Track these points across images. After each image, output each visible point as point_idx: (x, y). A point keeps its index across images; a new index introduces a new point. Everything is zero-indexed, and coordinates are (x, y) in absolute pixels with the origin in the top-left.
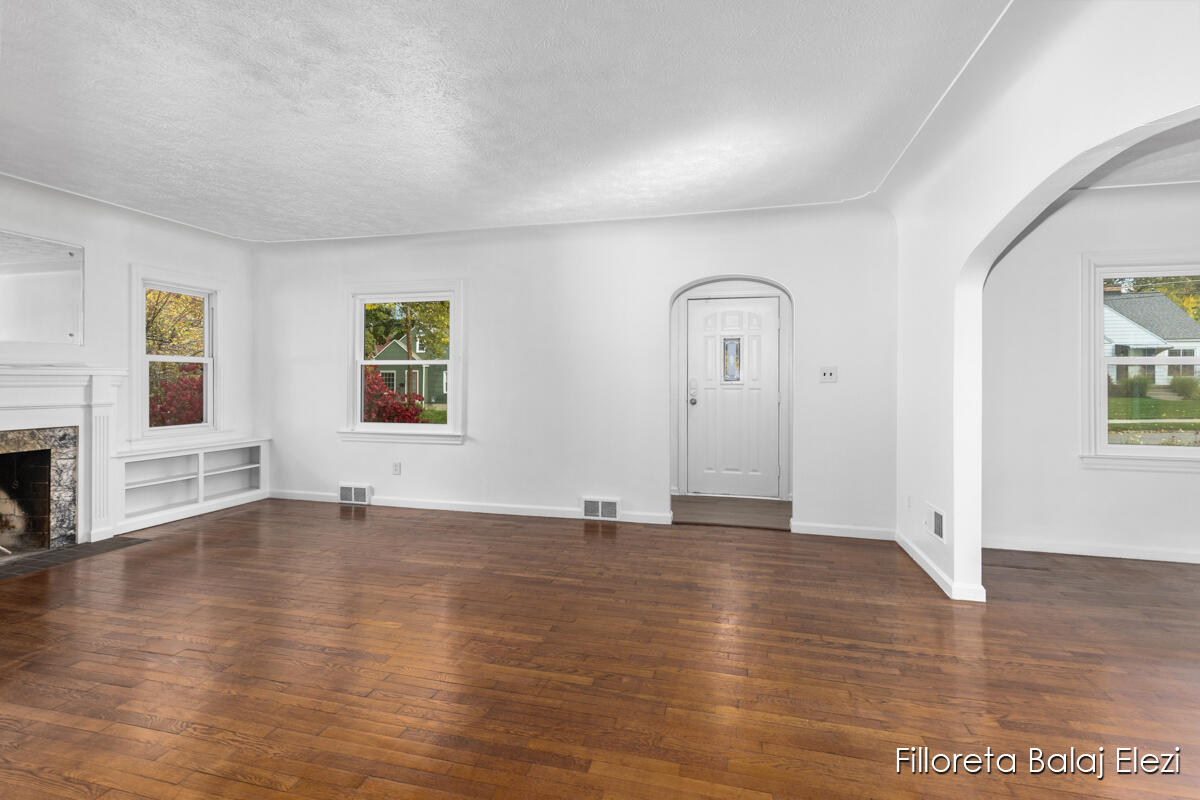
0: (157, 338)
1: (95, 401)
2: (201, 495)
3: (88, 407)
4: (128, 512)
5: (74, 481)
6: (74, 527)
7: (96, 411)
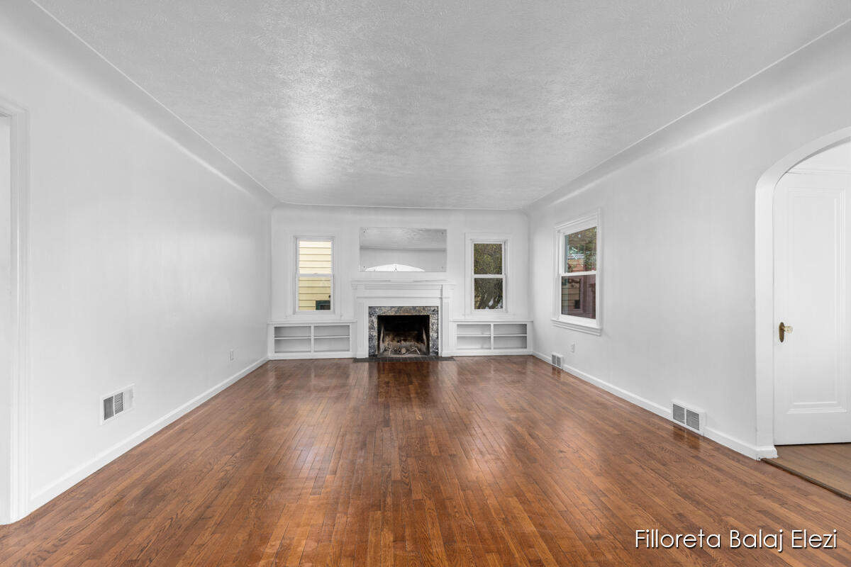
0: (479, 268)
1: (444, 296)
2: (492, 347)
3: (441, 298)
4: (459, 347)
5: (438, 329)
6: (438, 349)
7: (444, 300)
